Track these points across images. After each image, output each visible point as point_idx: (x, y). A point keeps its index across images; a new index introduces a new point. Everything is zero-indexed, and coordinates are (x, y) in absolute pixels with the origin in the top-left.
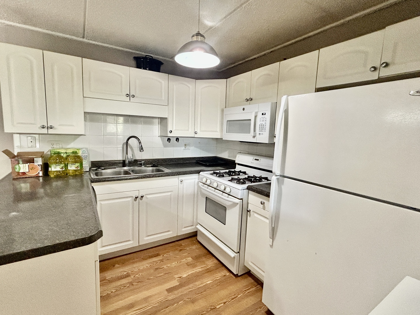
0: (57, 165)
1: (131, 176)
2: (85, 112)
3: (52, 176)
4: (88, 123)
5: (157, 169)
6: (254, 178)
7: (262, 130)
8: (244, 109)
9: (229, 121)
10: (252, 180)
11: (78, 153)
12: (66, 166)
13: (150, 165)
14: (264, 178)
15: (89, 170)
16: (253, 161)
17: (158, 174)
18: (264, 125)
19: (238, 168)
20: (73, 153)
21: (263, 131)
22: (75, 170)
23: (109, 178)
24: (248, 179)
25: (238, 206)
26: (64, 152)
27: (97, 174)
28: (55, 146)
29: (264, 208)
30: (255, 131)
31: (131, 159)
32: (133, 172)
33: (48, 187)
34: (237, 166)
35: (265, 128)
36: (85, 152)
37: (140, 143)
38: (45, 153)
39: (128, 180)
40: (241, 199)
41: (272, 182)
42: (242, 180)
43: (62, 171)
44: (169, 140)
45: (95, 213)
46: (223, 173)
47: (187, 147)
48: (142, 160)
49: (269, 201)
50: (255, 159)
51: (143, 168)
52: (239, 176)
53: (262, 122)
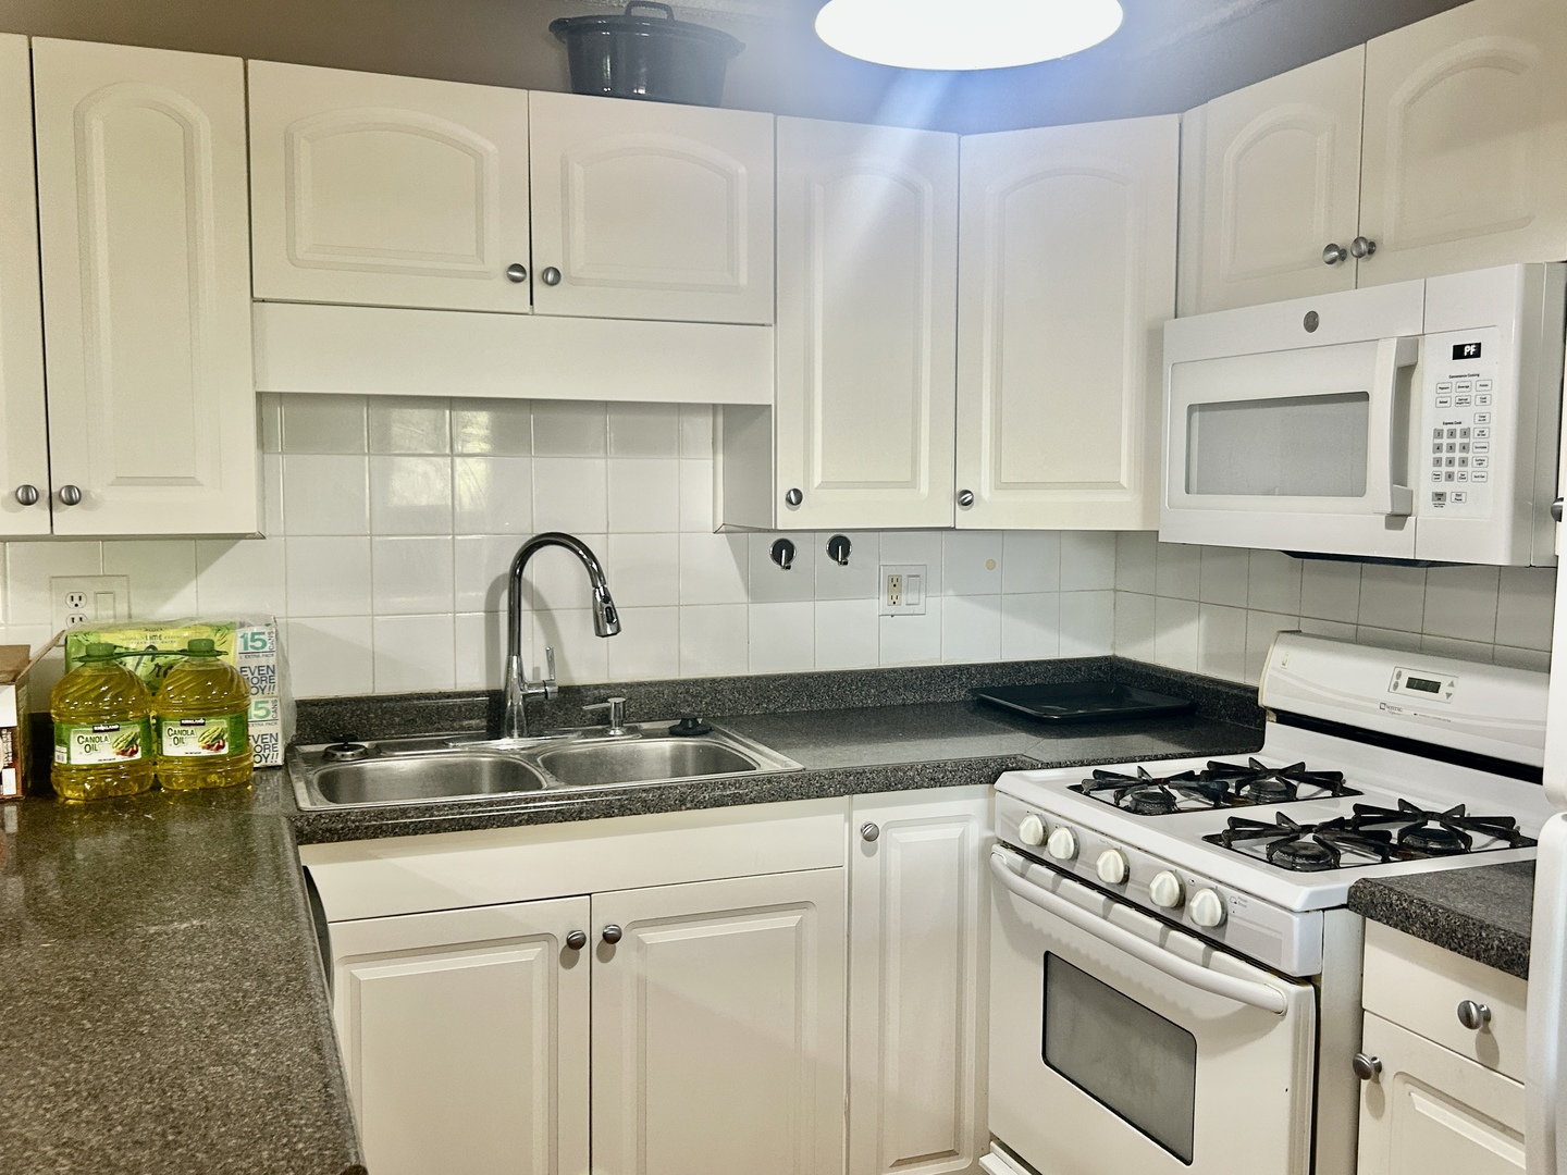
0: (102, 728)
1: (541, 799)
2: (260, 396)
3: (71, 795)
4: (280, 463)
5: (709, 748)
6: (1406, 825)
7: (1456, 469)
8: (1311, 322)
9: (1204, 407)
10: (1389, 835)
11: (220, 653)
12: (152, 733)
13: (665, 725)
14: (1481, 824)
15: (285, 760)
16: (1392, 699)
17: (715, 785)
18: (1474, 433)
19: (1280, 748)
20: (192, 650)
21: (1463, 477)
22: (204, 764)
23: (404, 812)
24: (1356, 831)
25: (1285, 1028)
26: (142, 648)
27: (329, 787)
28: (87, 610)
29: (1489, 1057)
30: (1399, 475)
31: (538, 686)
32: (554, 773)
33: (47, 871)
34: (1272, 728)
35: (1481, 454)
36: (259, 644)
37: (597, 575)
38: (33, 654)
39: (520, 823)
40: (1307, 980)
41: (1540, 854)
42: (1308, 838)
43: (132, 765)
44: (783, 551)
45: (321, 1045)
46: (1167, 781)
47: (903, 598)
48: (607, 686)
49: (1521, 1002)
50: (1414, 684)
51: (618, 742)
52: (1287, 809)
53: (1453, 413)
